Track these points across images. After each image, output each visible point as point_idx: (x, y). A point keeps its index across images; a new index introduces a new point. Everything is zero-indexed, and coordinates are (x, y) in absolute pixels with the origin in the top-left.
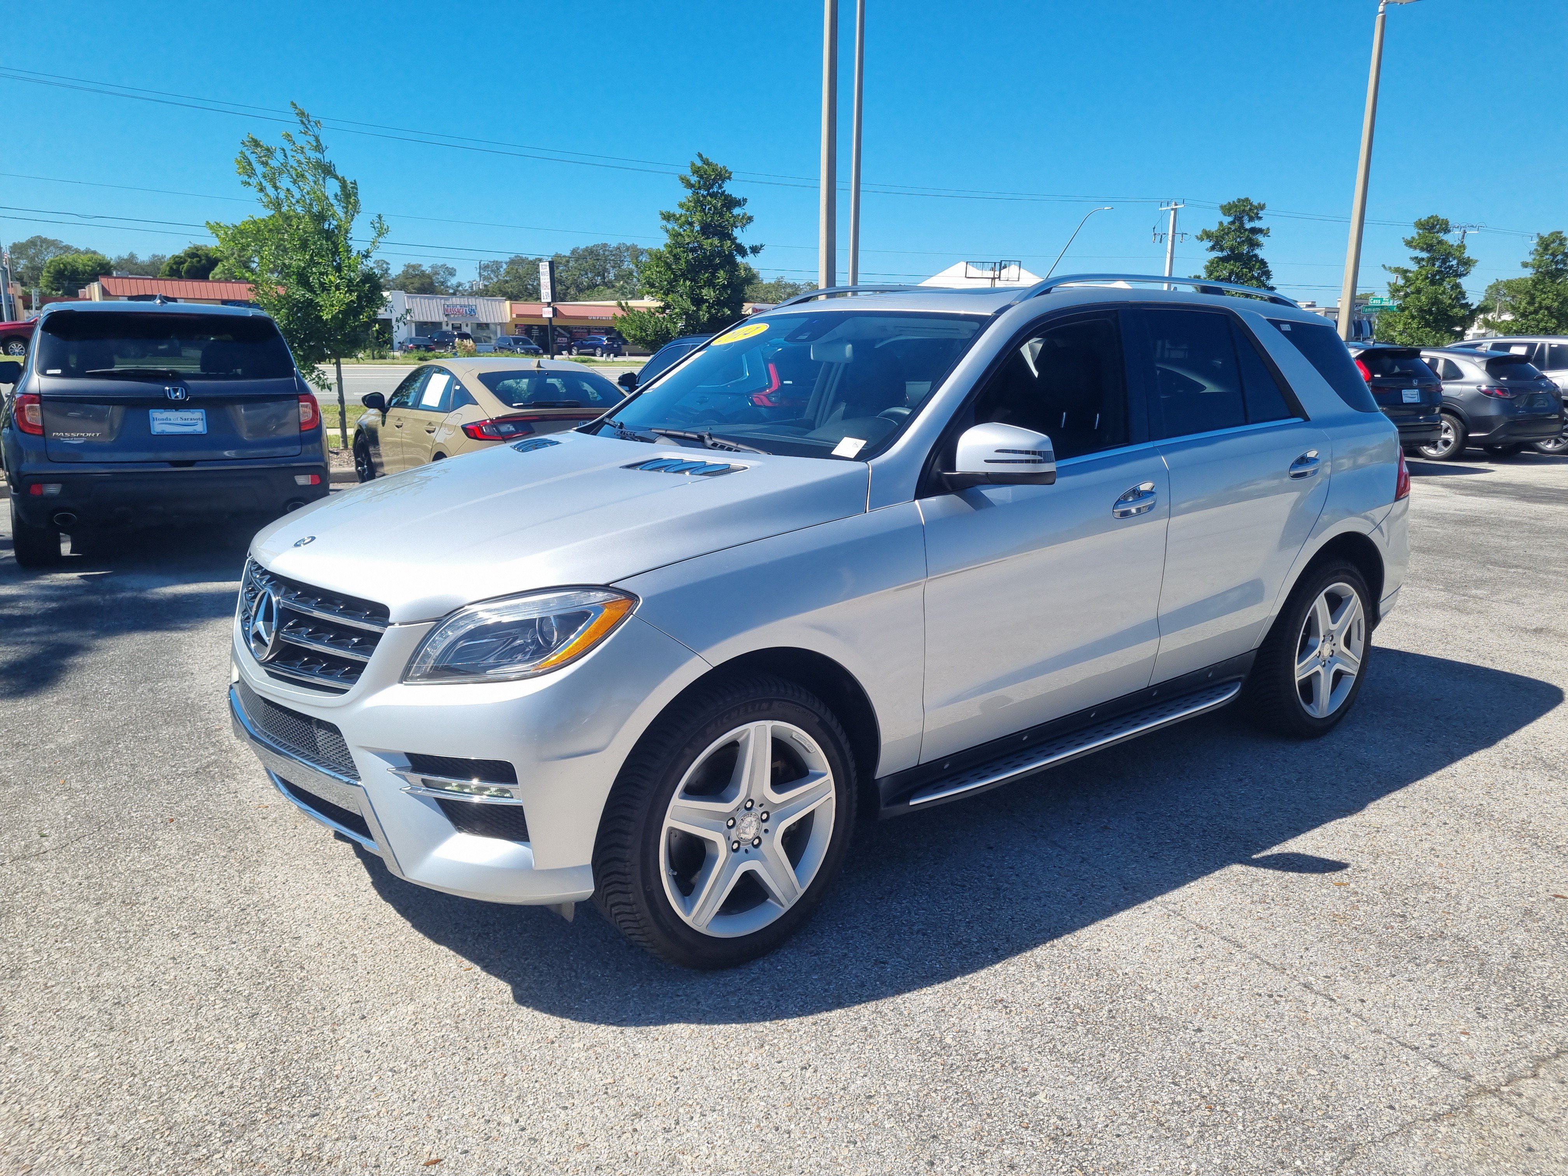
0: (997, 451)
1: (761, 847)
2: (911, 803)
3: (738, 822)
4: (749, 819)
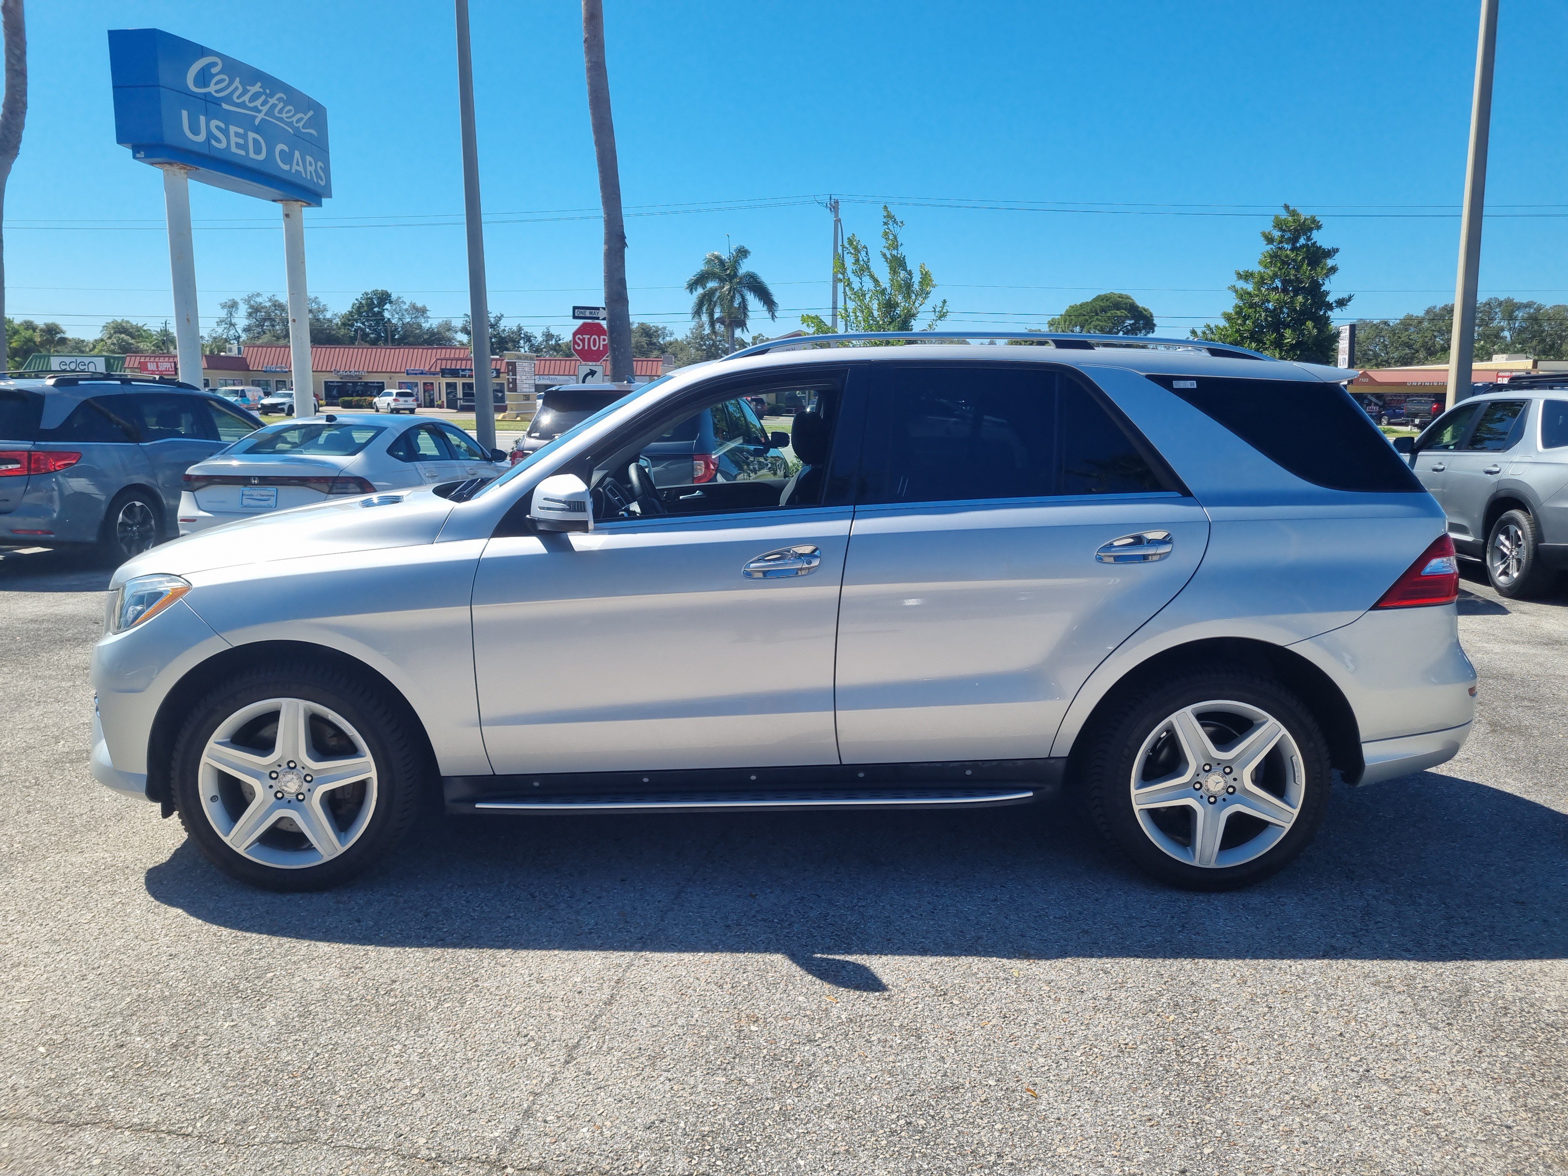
0: (545, 499)
1: (304, 802)
2: (477, 806)
3: (280, 776)
4: (290, 776)
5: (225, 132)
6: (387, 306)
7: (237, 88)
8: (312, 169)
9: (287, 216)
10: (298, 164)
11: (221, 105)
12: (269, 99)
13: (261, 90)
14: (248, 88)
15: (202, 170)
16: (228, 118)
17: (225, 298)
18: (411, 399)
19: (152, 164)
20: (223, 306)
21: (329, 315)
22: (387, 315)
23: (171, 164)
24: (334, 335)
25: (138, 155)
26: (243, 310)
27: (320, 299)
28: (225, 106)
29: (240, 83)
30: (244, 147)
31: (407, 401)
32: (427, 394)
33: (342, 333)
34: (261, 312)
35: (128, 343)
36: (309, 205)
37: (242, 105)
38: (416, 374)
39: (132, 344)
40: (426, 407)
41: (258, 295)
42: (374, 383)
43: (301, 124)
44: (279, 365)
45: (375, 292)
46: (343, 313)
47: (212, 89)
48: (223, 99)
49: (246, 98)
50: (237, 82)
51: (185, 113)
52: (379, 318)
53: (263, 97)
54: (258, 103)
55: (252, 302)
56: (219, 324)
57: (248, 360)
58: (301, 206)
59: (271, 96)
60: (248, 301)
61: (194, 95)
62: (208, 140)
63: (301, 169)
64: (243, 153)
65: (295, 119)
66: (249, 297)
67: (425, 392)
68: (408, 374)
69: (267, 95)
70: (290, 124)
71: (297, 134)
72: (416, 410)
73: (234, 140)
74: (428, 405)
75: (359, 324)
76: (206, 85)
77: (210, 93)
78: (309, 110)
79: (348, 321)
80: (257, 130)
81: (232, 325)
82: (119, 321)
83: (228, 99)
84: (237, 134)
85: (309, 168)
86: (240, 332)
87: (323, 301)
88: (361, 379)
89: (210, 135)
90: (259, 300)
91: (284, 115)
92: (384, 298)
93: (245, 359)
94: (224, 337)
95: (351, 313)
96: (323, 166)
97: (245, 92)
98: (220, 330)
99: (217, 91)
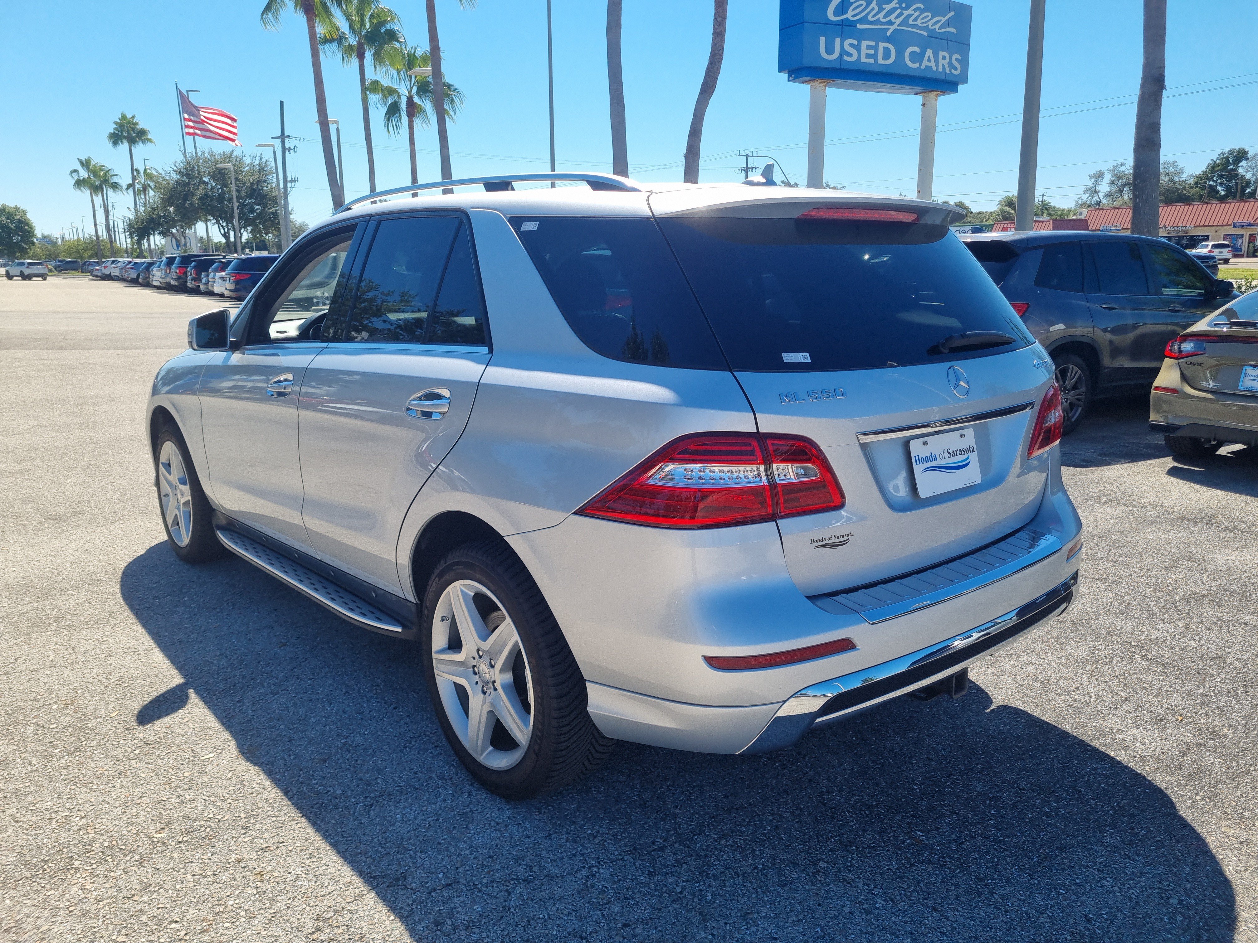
5: (858, 48)
6: (1243, 163)
7: (873, 9)
8: (946, 62)
9: (924, 105)
10: (929, 60)
11: (856, 26)
12: (904, 12)
13: (897, 5)
14: (884, 6)
15: (838, 81)
16: (861, 35)
17: (1093, 171)
18: (1227, 250)
19: (803, 83)
20: (1091, 177)
21: (1183, 177)
22: (1241, 171)
23: (812, 80)
24: (1184, 195)
25: (791, 78)
26: (1108, 177)
27: (1178, 163)
28: (859, 26)
29: (876, 4)
30: (875, 56)
31: (1222, 252)
32: (1251, 245)
33: (1193, 192)
34: (1122, 179)
35: (1008, 213)
36: (944, 93)
37: (878, 22)
38: (1243, 226)
39: (1012, 214)
40: (1248, 256)
41: (1123, 164)
42: (1199, 236)
43: (937, 26)
44: (1115, 224)
45: (1232, 152)
46: (1198, 173)
47: (849, 15)
48: (861, 21)
49: (881, 16)
50: (874, 4)
51: (823, 40)
52: (1234, 175)
53: (899, 11)
54: (892, 17)
55: (1116, 171)
56: (1085, 192)
57: (1089, 222)
58: (937, 95)
59: (907, 8)
60: (1112, 171)
61: (834, 24)
62: (841, 56)
63: (932, 64)
64: (872, 61)
65: (930, 23)
66: (1114, 167)
67: (1249, 243)
68: (1234, 227)
69: (903, 9)
70: (926, 29)
71: (933, 35)
72: (1230, 261)
73: (864, 51)
74: (1251, 255)
75: (1211, 183)
76: (844, 12)
77: (847, 19)
78: (949, 12)
79: (1201, 180)
80: (888, 40)
81: (1097, 192)
82: (1011, 196)
83: (864, 20)
84: (868, 47)
85: (941, 62)
86: (1101, 198)
87: (1180, 165)
88: (1187, 233)
89: (843, 52)
90: (1122, 169)
91: (919, 22)
92: (1241, 155)
93: (1087, 221)
94: (1088, 202)
95: (1205, 172)
96: (959, 57)
97: (881, 10)
98: (1085, 197)
99: (853, 16)
